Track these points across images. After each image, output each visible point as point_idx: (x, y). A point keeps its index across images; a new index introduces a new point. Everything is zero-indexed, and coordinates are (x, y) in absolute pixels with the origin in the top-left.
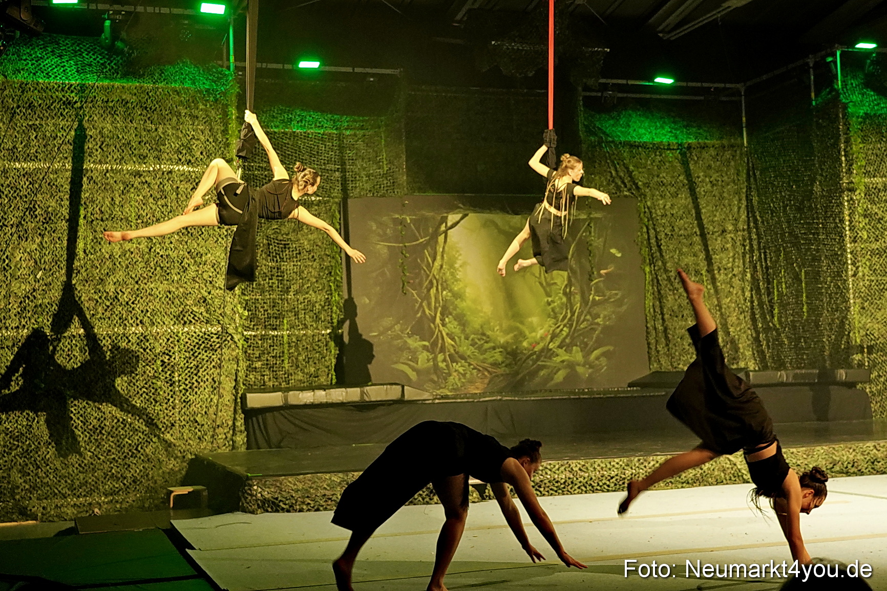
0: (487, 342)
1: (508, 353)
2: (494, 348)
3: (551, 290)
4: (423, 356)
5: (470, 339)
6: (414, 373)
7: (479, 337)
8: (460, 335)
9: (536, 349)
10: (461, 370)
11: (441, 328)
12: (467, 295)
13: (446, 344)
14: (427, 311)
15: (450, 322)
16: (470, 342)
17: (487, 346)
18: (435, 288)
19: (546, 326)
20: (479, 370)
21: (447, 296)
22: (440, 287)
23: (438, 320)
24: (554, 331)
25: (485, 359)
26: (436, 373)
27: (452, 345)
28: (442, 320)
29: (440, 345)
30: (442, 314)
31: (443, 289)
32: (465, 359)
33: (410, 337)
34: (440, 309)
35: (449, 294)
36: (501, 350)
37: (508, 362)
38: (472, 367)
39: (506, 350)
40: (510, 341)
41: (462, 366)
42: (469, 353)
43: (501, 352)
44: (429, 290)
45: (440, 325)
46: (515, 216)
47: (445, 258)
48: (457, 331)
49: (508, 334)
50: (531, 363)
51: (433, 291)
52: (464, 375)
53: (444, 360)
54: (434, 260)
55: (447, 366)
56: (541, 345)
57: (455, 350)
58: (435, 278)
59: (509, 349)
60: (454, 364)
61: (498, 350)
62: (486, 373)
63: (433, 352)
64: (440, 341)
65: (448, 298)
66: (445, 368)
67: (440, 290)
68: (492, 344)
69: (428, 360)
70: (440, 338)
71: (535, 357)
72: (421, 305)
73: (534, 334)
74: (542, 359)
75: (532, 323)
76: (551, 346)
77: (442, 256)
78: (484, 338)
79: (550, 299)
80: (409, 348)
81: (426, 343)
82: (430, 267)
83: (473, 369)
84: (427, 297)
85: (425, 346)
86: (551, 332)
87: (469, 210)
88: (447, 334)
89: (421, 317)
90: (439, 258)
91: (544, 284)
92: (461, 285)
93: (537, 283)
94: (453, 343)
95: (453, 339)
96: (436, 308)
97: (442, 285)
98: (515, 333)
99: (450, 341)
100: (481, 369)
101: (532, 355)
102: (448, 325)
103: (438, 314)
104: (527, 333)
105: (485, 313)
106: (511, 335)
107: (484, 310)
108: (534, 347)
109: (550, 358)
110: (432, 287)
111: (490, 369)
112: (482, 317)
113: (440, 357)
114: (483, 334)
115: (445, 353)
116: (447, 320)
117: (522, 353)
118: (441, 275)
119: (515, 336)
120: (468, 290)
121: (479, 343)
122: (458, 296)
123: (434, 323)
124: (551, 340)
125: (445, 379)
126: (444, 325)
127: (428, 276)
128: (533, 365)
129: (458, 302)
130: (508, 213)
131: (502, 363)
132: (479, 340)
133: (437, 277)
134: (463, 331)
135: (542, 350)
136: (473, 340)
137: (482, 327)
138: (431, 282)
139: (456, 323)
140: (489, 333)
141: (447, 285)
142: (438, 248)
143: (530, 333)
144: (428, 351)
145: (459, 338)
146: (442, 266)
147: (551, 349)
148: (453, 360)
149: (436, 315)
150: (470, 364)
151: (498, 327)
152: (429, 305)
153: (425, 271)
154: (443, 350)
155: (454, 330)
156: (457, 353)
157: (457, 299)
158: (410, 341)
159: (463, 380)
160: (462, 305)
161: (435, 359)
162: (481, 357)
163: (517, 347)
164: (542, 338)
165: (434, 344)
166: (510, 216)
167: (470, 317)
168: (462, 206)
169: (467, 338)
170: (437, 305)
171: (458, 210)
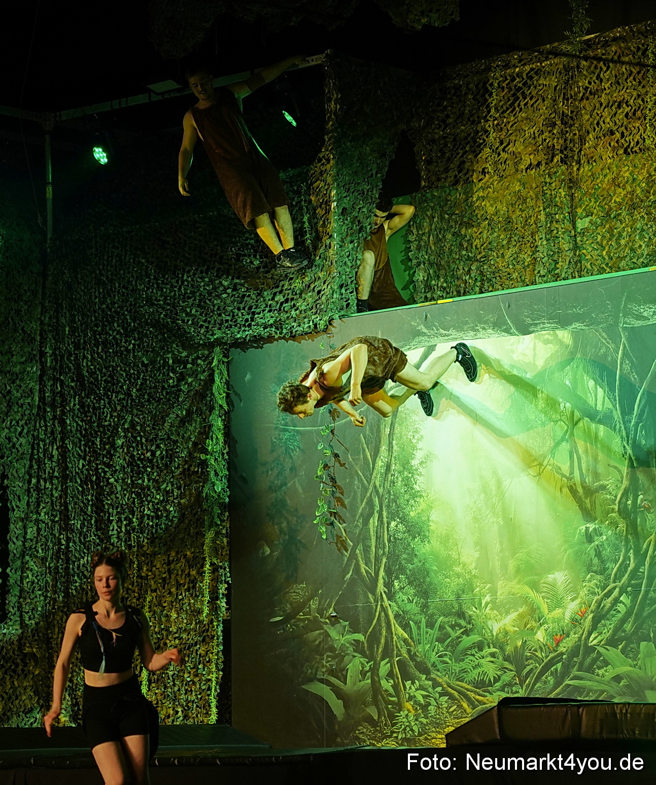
0: (466, 633)
1: (506, 659)
2: (480, 646)
3: (593, 504)
4: (355, 664)
5: (437, 625)
6: (341, 702)
7: (452, 619)
8: (418, 617)
9: (562, 649)
10: (419, 696)
11: (386, 603)
12: (433, 526)
13: (395, 638)
14: (363, 566)
15: (401, 589)
16: (434, 633)
17: (467, 641)
18: (376, 515)
19: (583, 592)
20: (451, 697)
21: (397, 531)
22: (385, 514)
23: (381, 587)
24: (599, 603)
25: (464, 671)
26: (375, 702)
27: (405, 641)
28: (389, 585)
29: (383, 641)
30: (388, 572)
31: (392, 517)
32: (426, 672)
33: (333, 624)
34: (384, 560)
35: (400, 526)
36: (493, 650)
37: (507, 678)
38: (439, 689)
39: (502, 649)
40: (511, 629)
41: (421, 688)
42: (434, 657)
43: (493, 655)
44: (366, 522)
45: (384, 596)
46: (522, 337)
47: (395, 448)
48: (413, 608)
49: (507, 613)
50: (551, 680)
51: (374, 522)
52: (425, 708)
53: (390, 675)
54: (376, 453)
55: (395, 687)
56: (573, 638)
57: (409, 651)
58: (377, 492)
59: (509, 649)
60: (408, 684)
61: (487, 651)
62: (465, 705)
63: (371, 658)
64: (384, 632)
65: (400, 536)
66: (391, 690)
67: (385, 520)
68: (475, 638)
69: (363, 674)
70: (383, 624)
71: (559, 665)
72: (353, 556)
73: (557, 612)
74: (575, 672)
75: (553, 585)
76: (593, 641)
77: (390, 445)
78: (463, 623)
79: (592, 526)
80: (332, 649)
81: (360, 637)
82: (369, 471)
83: (441, 695)
84: (363, 538)
85: (357, 641)
86: (593, 607)
87: (436, 335)
88: (397, 616)
89: (352, 578)
90: (384, 448)
91: (580, 490)
92: (422, 504)
93: (566, 490)
94: (406, 636)
95: (406, 627)
96: (378, 560)
97: (388, 507)
98: (521, 610)
99: (400, 631)
100: (456, 694)
101: (551, 663)
102: (400, 596)
103: (382, 573)
104: (544, 608)
105: (464, 565)
106: (514, 615)
107: (463, 559)
108: (557, 645)
109: (590, 670)
110: (371, 514)
111: (472, 695)
112: (458, 576)
113: (384, 668)
114: (461, 614)
115: (391, 657)
116: (396, 583)
117: (533, 657)
118: (387, 485)
119: (521, 616)
120: (434, 516)
121: (454, 635)
122: (416, 530)
123: (374, 593)
124: (594, 627)
125: (392, 716)
126: (390, 597)
127: (366, 489)
128: (555, 687)
129: (416, 543)
130: (508, 331)
131: (497, 680)
132: (452, 627)
133: (381, 490)
134: (425, 607)
135: (575, 651)
136: (441, 628)
137: (458, 597)
138: (370, 503)
139: (412, 591)
140: (471, 611)
141: (398, 506)
142: (382, 427)
143: (550, 611)
144: (364, 654)
145: (417, 623)
146: (388, 467)
147: (593, 649)
148: (406, 676)
149: (377, 574)
150: (436, 684)
151: (488, 598)
152: (366, 550)
153: (361, 481)
154: (387, 653)
155: (408, 607)
156: (413, 657)
157: (414, 538)
158: (333, 633)
159: (424, 721)
160: (423, 549)
161: (374, 670)
162: (457, 667)
163: (524, 643)
164: (575, 622)
165: (374, 639)
166: (513, 338)
167: (437, 578)
168: (425, 330)
169: (430, 625)
170: (381, 552)
171: (417, 339)
